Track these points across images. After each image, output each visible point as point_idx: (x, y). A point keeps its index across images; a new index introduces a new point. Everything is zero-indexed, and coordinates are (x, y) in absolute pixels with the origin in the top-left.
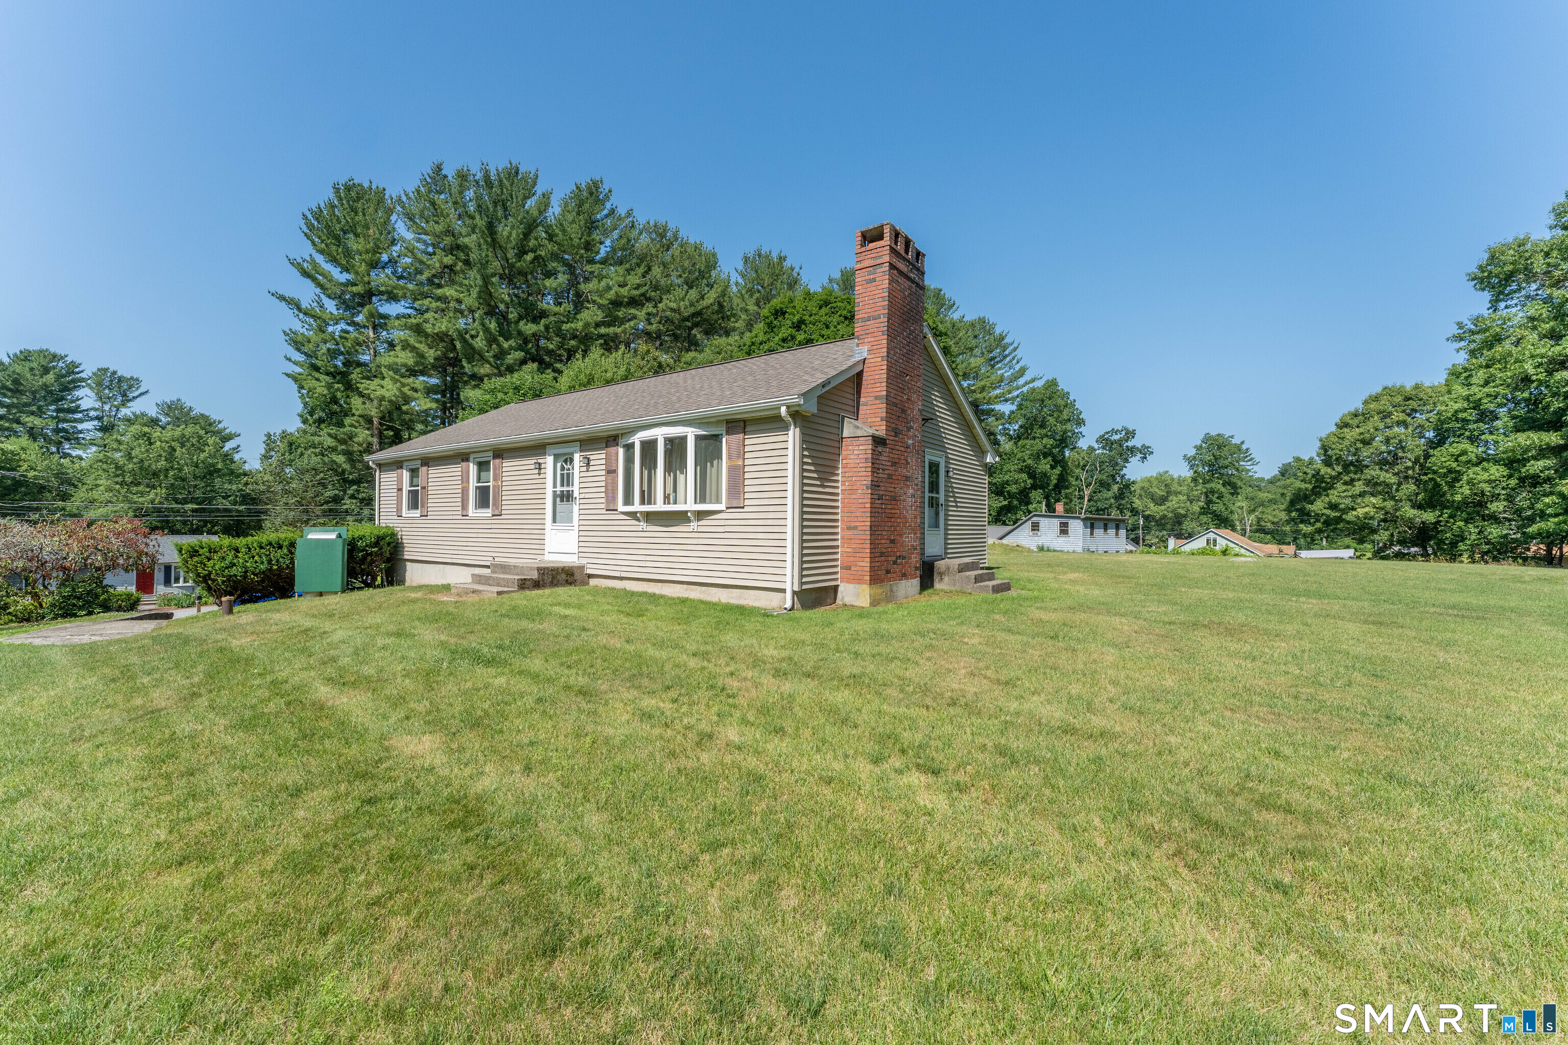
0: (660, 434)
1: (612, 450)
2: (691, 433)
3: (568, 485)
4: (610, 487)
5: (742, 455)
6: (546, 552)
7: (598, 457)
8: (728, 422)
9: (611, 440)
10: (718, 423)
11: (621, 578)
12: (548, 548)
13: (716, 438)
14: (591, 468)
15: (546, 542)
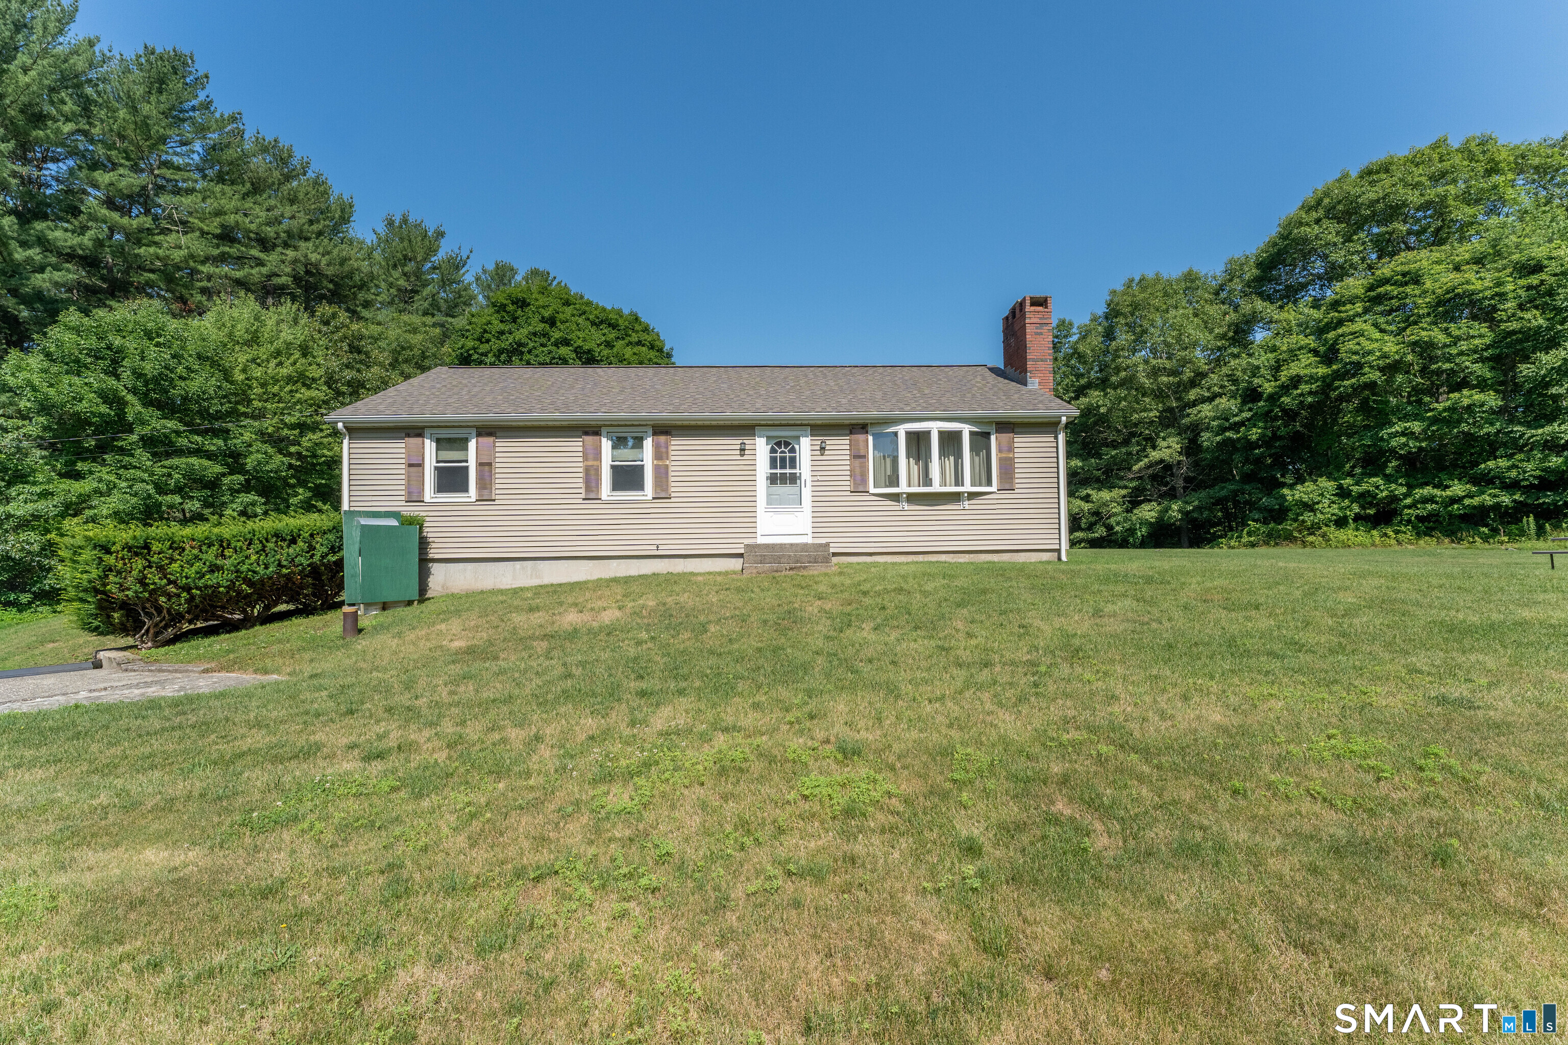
0: (934, 427)
1: (861, 437)
2: (966, 430)
3: (795, 467)
4: (858, 471)
5: (1011, 449)
6: (758, 535)
7: (840, 445)
8: (997, 423)
9: (858, 427)
10: (990, 423)
11: (871, 554)
12: (760, 531)
13: (987, 435)
14: (827, 452)
15: (758, 525)
